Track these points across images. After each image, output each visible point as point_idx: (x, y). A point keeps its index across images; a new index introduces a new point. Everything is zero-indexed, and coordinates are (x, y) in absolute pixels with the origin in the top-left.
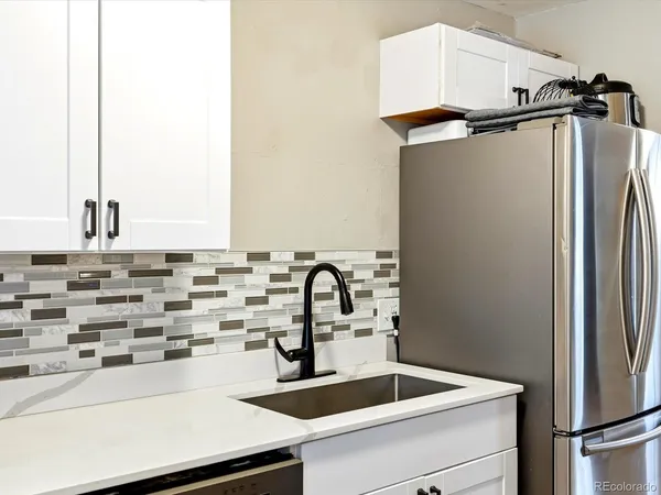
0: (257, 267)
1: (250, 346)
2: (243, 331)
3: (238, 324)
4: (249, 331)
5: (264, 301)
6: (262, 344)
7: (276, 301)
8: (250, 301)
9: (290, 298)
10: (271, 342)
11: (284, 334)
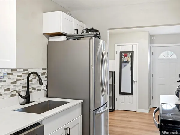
0: (14, 73)
1: (12, 96)
2: (10, 92)
3: (9, 90)
4: (12, 91)
5: (15, 82)
6: (15, 95)
7: (19, 83)
8: (12, 83)
9: (22, 82)
10: (17, 94)
11: (21, 92)
